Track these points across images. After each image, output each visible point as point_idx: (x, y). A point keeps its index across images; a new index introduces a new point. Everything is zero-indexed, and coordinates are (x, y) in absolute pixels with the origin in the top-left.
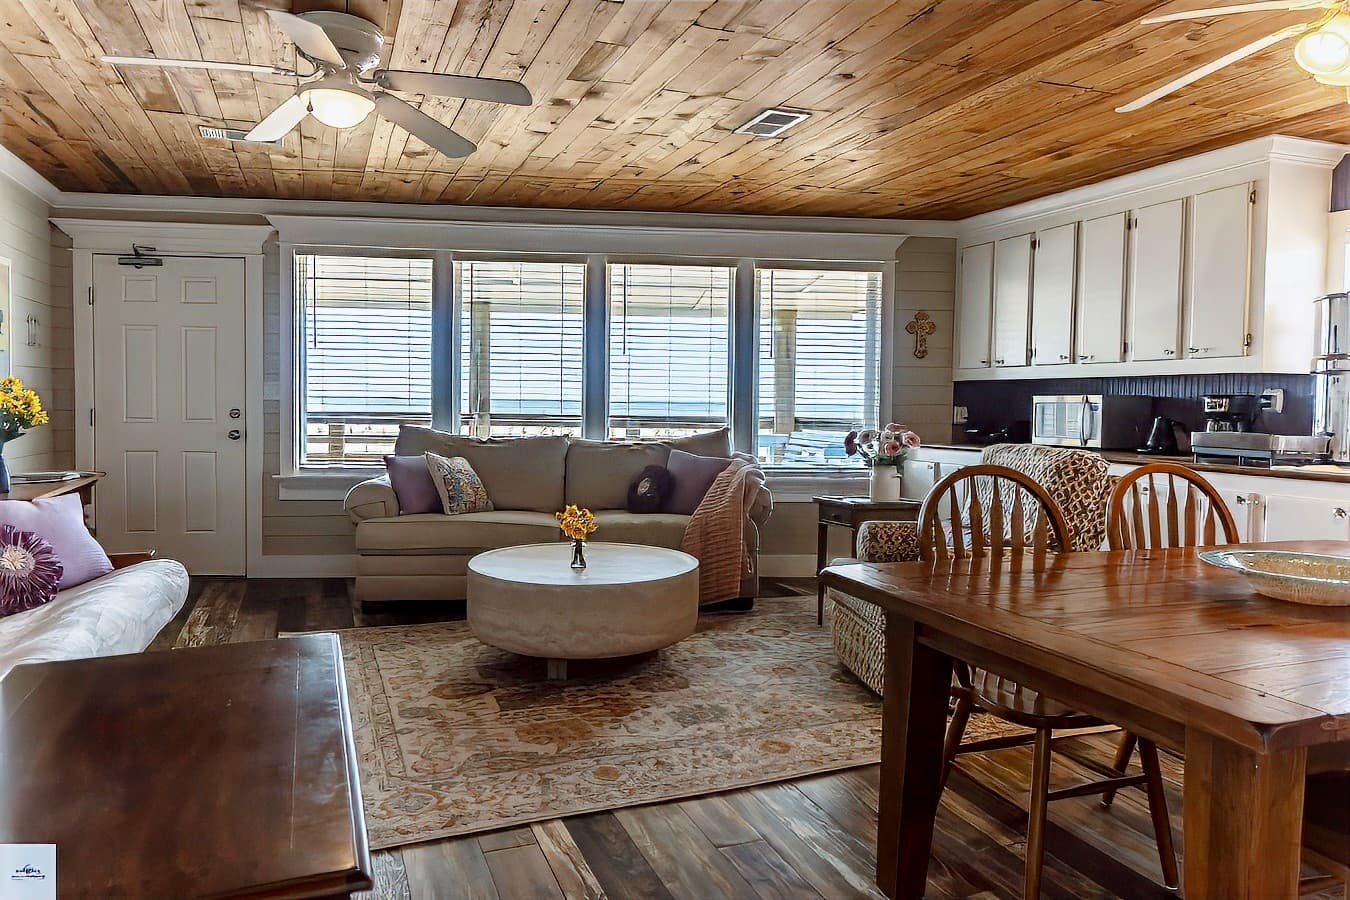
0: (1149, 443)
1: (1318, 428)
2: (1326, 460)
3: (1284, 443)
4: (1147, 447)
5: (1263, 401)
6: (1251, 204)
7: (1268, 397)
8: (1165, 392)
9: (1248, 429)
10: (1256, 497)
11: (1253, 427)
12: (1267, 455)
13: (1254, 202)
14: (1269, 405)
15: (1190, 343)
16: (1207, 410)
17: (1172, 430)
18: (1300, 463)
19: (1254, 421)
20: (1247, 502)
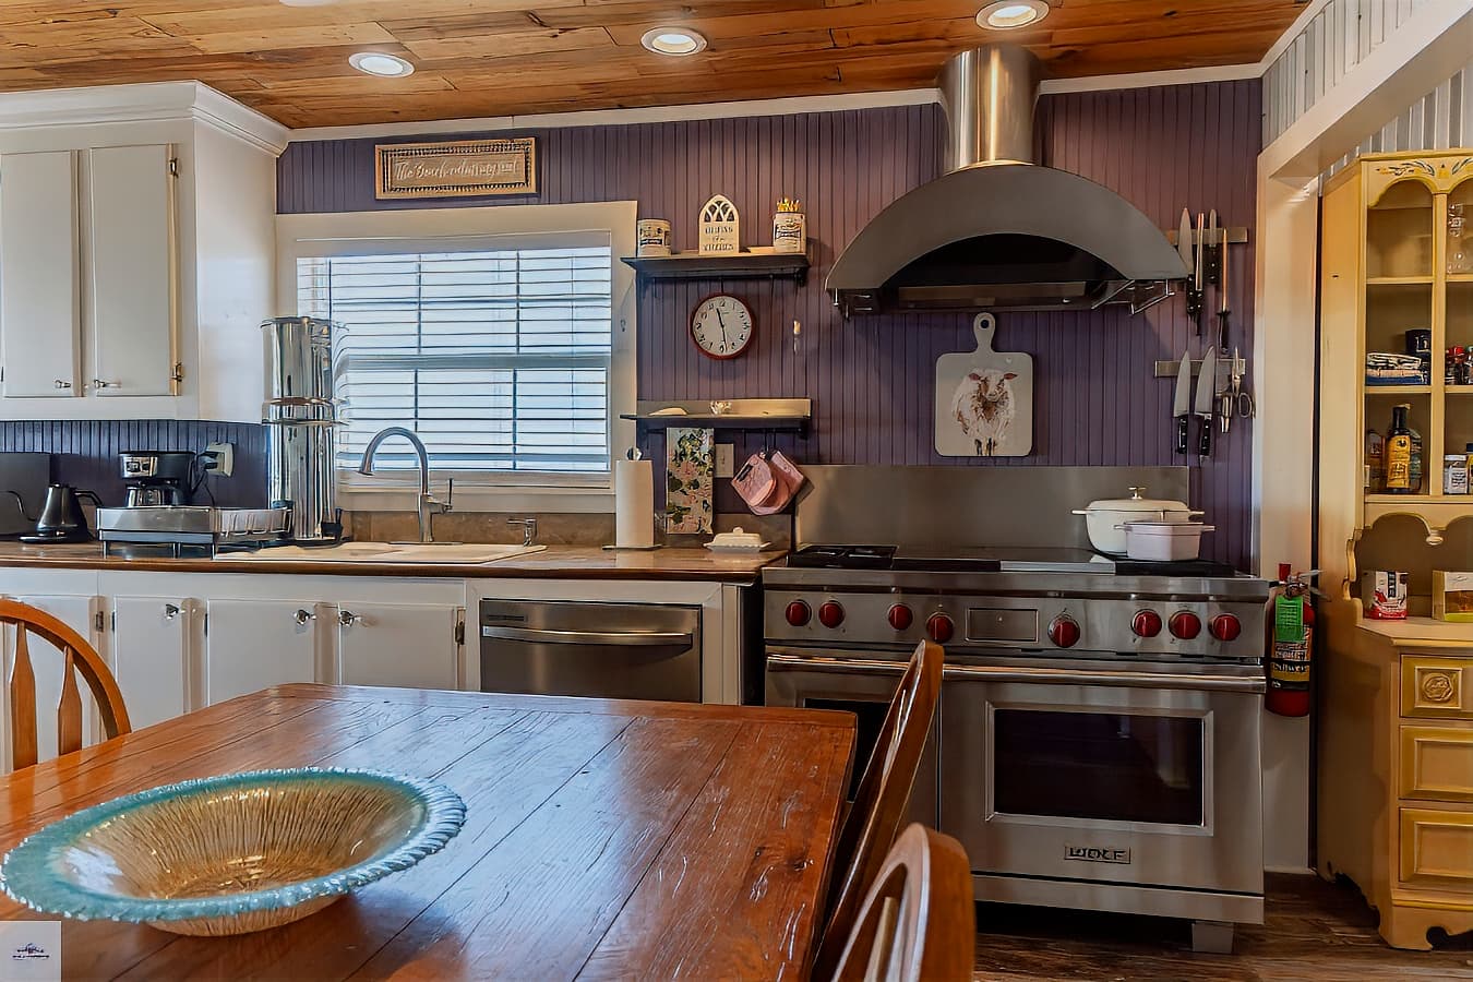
0: (41, 525)
1: (275, 495)
2: (286, 539)
3: (231, 520)
4: (36, 533)
5: (208, 460)
6: (172, 176)
7: (214, 455)
8: (70, 446)
9: (188, 500)
10: (194, 603)
11: (195, 497)
12: (209, 539)
13: (175, 174)
14: (214, 465)
15: (94, 372)
16: (127, 474)
17: (78, 504)
18: (252, 546)
19: (196, 489)
20: (181, 611)
